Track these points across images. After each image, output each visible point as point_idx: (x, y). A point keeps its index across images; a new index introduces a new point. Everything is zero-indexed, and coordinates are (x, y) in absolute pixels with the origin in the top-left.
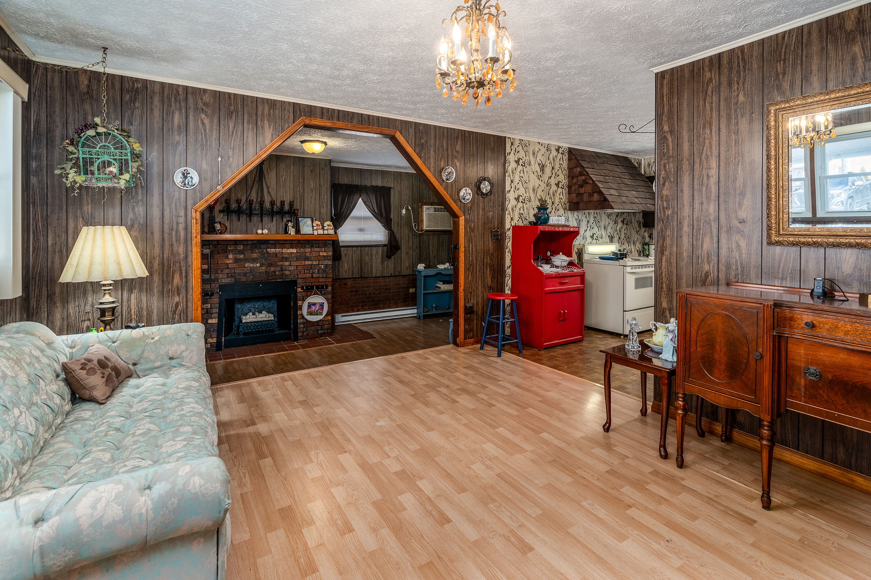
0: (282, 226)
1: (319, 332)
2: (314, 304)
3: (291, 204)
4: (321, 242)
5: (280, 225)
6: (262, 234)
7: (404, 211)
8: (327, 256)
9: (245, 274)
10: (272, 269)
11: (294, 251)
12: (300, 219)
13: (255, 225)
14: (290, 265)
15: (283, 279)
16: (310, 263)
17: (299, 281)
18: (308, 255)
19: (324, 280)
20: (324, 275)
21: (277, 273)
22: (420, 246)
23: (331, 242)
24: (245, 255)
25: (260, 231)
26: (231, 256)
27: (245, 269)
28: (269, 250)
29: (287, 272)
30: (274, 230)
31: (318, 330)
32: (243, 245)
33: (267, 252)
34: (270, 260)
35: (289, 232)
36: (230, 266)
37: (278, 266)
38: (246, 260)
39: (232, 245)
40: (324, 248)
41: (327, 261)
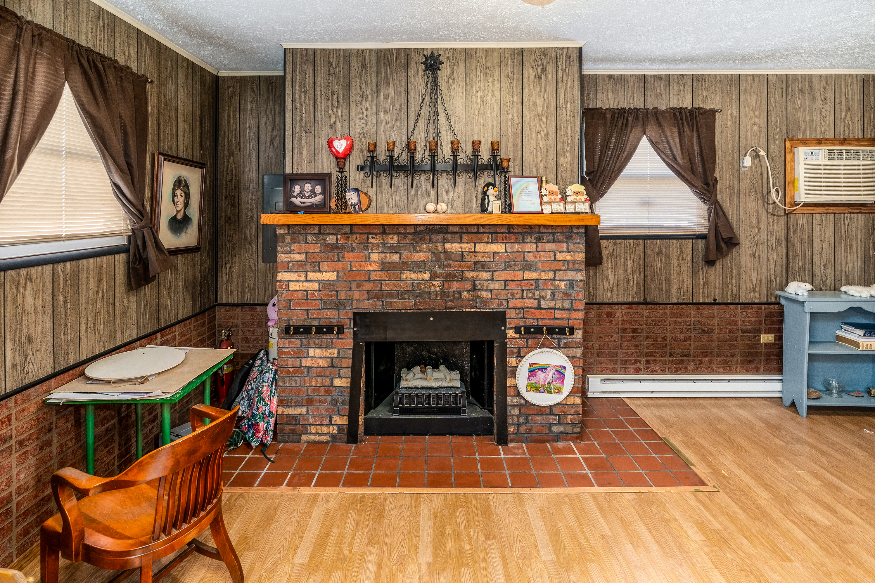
0: (476, 194)
1: (555, 429)
2: (543, 369)
3: (495, 149)
4: (559, 229)
5: (472, 193)
6: (436, 211)
7: (747, 161)
8: (574, 262)
9: (400, 295)
10: (455, 285)
11: (500, 248)
12: (513, 180)
13: (422, 195)
14: (492, 280)
15: (476, 307)
16: (534, 275)
17: (511, 314)
18: (529, 257)
19: (565, 314)
20: (567, 305)
21: (465, 294)
22: (787, 240)
23: (582, 230)
24: (401, 254)
25: (431, 207)
26: (375, 257)
27: (402, 283)
28: (447, 246)
29: (485, 295)
30: (459, 202)
31: (551, 425)
32: (398, 234)
33: (445, 251)
34: (449, 266)
35: (490, 209)
36: (373, 277)
37: (467, 279)
38: (404, 266)
39: (377, 234)
40: (567, 242)
41: (572, 272)
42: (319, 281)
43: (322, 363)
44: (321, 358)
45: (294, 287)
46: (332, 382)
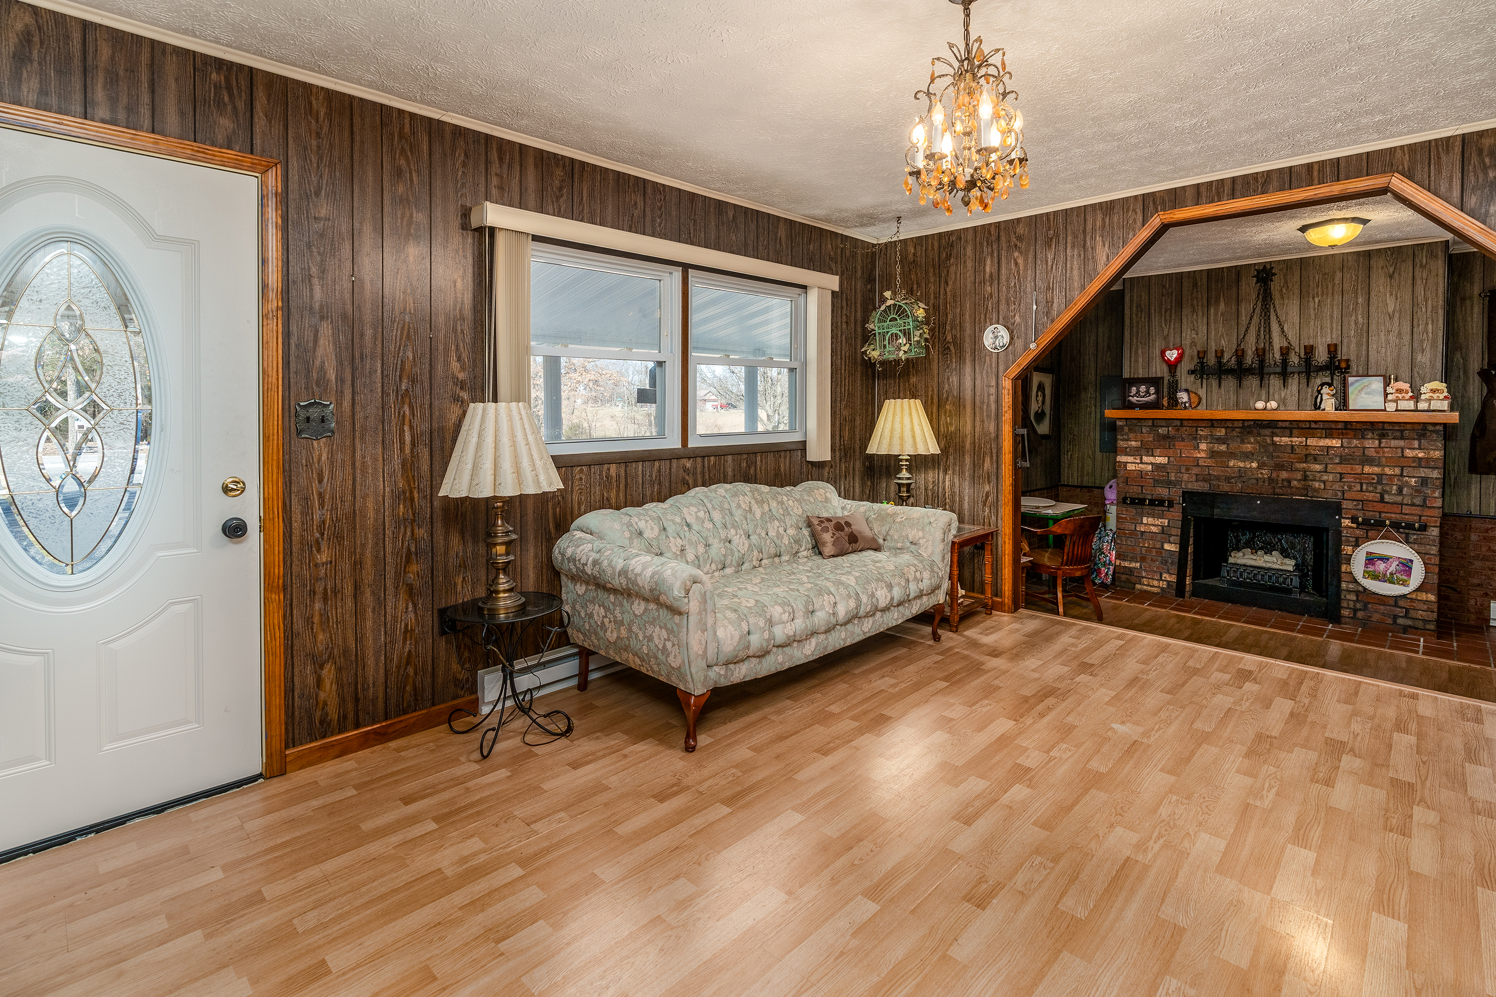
0: (1310, 392)
1: (1401, 621)
2: (1385, 559)
3: (1333, 350)
4: (1408, 427)
5: (1306, 393)
6: (1265, 409)
8: (1428, 460)
9: (1228, 479)
10: (1284, 475)
11: (1336, 443)
12: (1351, 380)
13: (1253, 394)
14: (1326, 472)
15: (1306, 495)
16: (1377, 470)
17: (1345, 504)
18: (1371, 453)
19: (1416, 510)
20: (1418, 501)
21: (1295, 483)
23: (1441, 428)
24: (1228, 445)
25: (1260, 405)
26: (1203, 446)
27: (1229, 470)
28: (1276, 439)
29: (1317, 485)
30: (1293, 400)
31: (1395, 617)
32: (1226, 428)
33: (1274, 444)
34: (1278, 457)
35: (1322, 407)
36: (1201, 463)
37: (1298, 470)
38: (1232, 455)
39: (1205, 427)
40: (1419, 440)
41: (1426, 470)
42: (1152, 464)
43: (1154, 529)
44: (1153, 525)
45: (1130, 467)
46: (1162, 546)
